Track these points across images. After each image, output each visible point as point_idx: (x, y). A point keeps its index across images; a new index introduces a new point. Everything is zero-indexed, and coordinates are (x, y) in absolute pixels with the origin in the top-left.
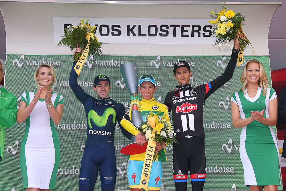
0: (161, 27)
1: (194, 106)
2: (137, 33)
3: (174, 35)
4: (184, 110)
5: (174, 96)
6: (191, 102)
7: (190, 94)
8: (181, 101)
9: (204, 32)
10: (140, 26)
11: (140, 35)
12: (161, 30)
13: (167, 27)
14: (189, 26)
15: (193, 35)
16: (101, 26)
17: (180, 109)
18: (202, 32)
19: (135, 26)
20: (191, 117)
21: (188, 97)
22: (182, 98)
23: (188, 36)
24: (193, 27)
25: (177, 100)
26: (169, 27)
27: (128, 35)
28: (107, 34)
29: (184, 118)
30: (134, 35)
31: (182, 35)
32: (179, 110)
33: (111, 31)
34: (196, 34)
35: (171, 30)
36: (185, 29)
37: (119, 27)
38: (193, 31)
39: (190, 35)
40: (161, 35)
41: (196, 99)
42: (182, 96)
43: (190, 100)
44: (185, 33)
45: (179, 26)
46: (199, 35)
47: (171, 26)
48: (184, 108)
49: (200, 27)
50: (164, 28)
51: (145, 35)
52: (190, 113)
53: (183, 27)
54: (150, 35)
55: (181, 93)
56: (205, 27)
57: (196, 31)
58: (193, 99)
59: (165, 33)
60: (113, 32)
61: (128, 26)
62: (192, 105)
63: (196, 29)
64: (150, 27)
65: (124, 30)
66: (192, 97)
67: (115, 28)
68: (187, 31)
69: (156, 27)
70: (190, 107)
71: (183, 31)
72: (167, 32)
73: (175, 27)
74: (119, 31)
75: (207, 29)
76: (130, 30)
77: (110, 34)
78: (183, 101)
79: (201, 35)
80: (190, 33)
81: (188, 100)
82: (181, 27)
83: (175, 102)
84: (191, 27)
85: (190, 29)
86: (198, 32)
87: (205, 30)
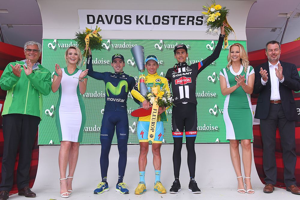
0: (163, 17)
1: (189, 80)
2: (144, 22)
3: (174, 24)
4: (181, 83)
5: (174, 72)
6: (187, 76)
7: (186, 70)
8: (179, 75)
9: (197, 22)
10: (146, 16)
11: (146, 23)
12: (163, 19)
13: (168, 17)
14: (185, 17)
15: (188, 24)
16: (116, 16)
17: (178, 81)
18: (195, 21)
19: (142, 16)
20: (187, 88)
21: (185, 73)
22: (180, 73)
23: (184, 24)
24: (189, 17)
25: (176, 74)
26: (170, 17)
27: (137, 23)
28: (121, 23)
29: (181, 88)
30: (142, 23)
31: (180, 24)
32: (177, 83)
33: (124, 20)
34: (190, 23)
35: (171, 20)
36: (182, 18)
37: (130, 17)
38: (188, 21)
39: (186, 24)
40: (163, 23)
41: (190, 74)
42: (180, 71)
43: (186, 74)
44: (182, 22)
45: (177, 17)
46: (193, 24)
47: (171, 16)
48: (181, 81)
49: (193, 17)
50: (165, 18)
51: (151, 24)
52: (186, 85)
53: (180, 17)
54: (154, 24)
55: (179, 69)
56: (198, 17)
57: (190, 21)
58: (188, 74)
59: (166, 22)
60: (125, 21)
61: (137, 16)
62: (188, 79)
63: (191, 19)
64: (154, 17)
65: (134, 20)
66: (188, 72)
67: (127, 18)
68: (184, 20)
69: (159, 17)
70: (186, 80)
71: (180, 20)
72: (168, 21)
73: (174, 17)
74: (130, 20)
75: (199, 19)
76: (138, 20)
77: (123, 22)
78: (180, 75)
79: (195, 23)
80: (185, 22)
81: (184, 74)
82: (179, 17)
83: (174, 76)
84: (187, 17)
85: (186, 19)
86: (192, 21)
87: (197, 20)
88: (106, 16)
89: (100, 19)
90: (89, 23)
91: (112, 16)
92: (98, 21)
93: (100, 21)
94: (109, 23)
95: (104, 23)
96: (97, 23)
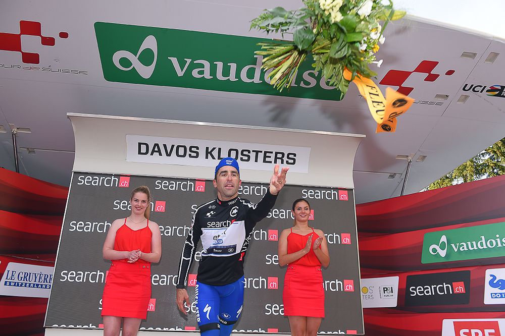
0: (243, 151)
2: (216, 156)
3: (256, 161)
9: (288, 160)
10: (220, 149)
12: (242, 154)
13: (249, 152)
14: (272, 153)
15: (275, 162)
16: (178, 147)
18: (285, 159)
19: (214, 149)
23: (271, 162)
24: (277, 153)
26: (251, 152)
27: (207, 158)
28: (184, 156)
30: (214, 158)
31: (265, 161)
33: (188, 152)
34: (279, 161)
36: (268, 154)
37: (197, 148)
38: (276, 158)
39: (273, 162)
40: (242, 159)
44: (267, 159)
45: (261, 152)
46: (282, 163)
47: (253, 151)
49: (283, 154)
50: (245, 153)
53: (266, 153)
56: (289, 154)
57: (279, 158)
59: (246, 158)
60: (191, 153)
61: (207, 148)
63: (279, 156)
64: (230, 150)
65: (202, 152)
67: (193, 149)
68: (270, 157)
69: (237, 151)
71: (265, 157)
72: (249, 157)
73: (257, 152)
74: (197, 153)
75: (291, 156)
76: (208, 153)
77: (187, 155)
79: (285, 162)
80: (272, 159)
82: (263, 152)
84: (274, 153)
85: (273, 156)
86: (282, 159)
87: (288, 157)
88: (165, 146)
89: (156, 149)
90: (140, 153)
91: (173, 146)
92: (153, 151)
93: (156, 152)
94: (168, 155)
95: (160, 154)
96: (152, 154)
